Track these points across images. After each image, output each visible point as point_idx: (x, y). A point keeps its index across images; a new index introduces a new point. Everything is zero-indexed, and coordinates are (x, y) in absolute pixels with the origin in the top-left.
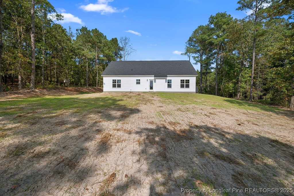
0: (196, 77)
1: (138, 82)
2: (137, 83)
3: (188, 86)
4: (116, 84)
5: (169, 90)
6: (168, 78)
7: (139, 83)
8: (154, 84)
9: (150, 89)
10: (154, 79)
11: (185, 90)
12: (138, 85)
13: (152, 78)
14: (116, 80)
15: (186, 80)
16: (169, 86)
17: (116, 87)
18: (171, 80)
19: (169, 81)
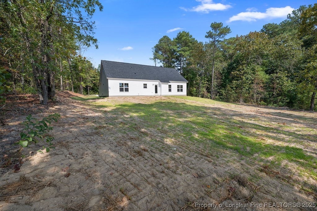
0: (186, 84)
1: (145, 86)
3: (182, 90)
4: (124, 88)
6: (169, 84)
8: (158, 89)
9: (156, 93)
11: (180, 93)
12: (145, 89)
13: (157, 83)
14: (123, 84)
15: (181, 86)
16: (170, 90)
17: (123, 91)
18: (171, 85)
19: (170, 86)
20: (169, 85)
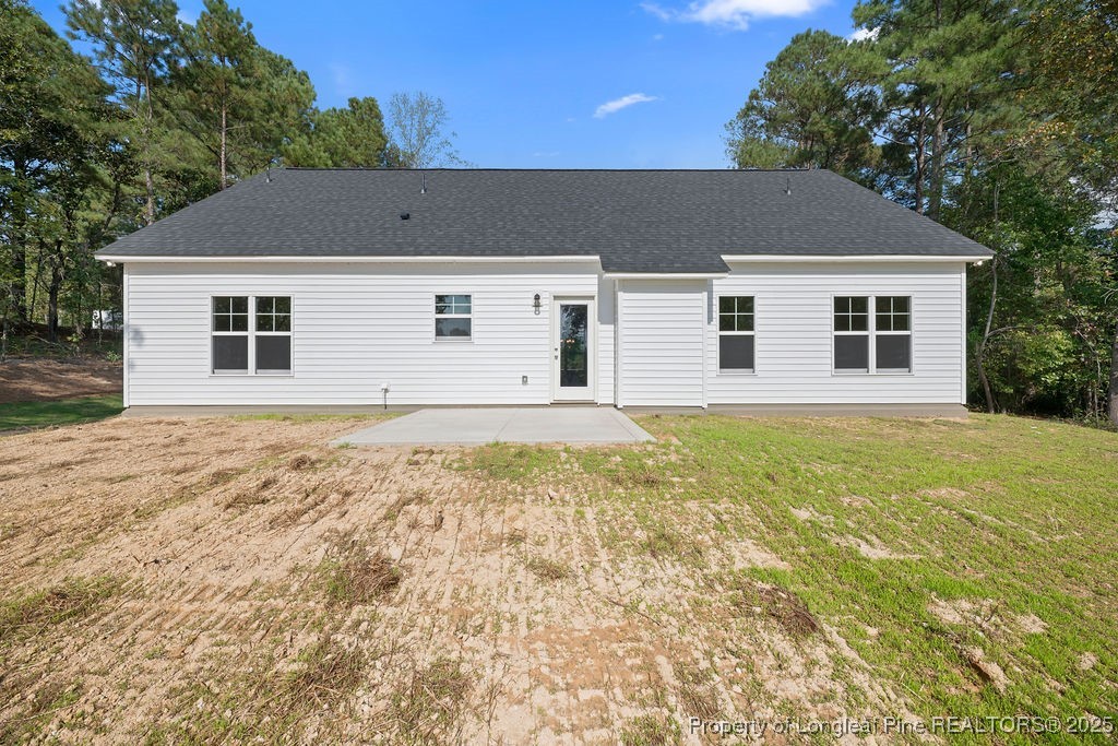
0: (961, 279)
2: (442, 329)
3: (896, 355)
4: (248, 338)
5: (737, 388)
6: (729, 285)
7: (462, 330)
8: (598, 336)
9: (565, 383)
10: (594, 290)
11: (873, 386)
12: (453, 346)
13: (581, 282)
14: (246, 299)
15: (883, 303)
16: (737, 354)
17: (245, 366)
18: (747, 303)
19: (736, 313)
20: (726, 303)
